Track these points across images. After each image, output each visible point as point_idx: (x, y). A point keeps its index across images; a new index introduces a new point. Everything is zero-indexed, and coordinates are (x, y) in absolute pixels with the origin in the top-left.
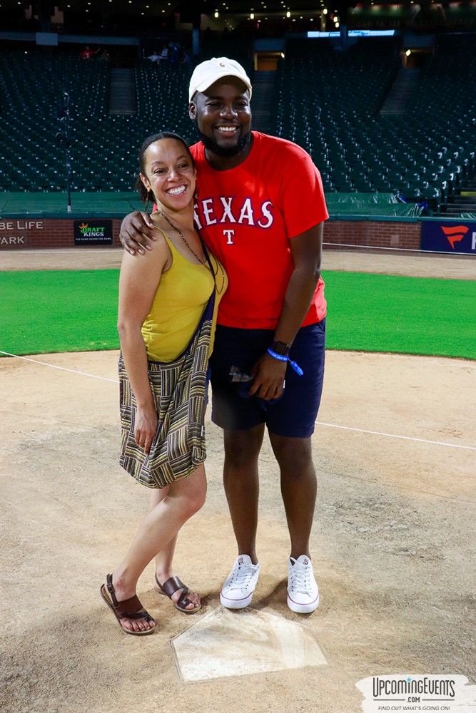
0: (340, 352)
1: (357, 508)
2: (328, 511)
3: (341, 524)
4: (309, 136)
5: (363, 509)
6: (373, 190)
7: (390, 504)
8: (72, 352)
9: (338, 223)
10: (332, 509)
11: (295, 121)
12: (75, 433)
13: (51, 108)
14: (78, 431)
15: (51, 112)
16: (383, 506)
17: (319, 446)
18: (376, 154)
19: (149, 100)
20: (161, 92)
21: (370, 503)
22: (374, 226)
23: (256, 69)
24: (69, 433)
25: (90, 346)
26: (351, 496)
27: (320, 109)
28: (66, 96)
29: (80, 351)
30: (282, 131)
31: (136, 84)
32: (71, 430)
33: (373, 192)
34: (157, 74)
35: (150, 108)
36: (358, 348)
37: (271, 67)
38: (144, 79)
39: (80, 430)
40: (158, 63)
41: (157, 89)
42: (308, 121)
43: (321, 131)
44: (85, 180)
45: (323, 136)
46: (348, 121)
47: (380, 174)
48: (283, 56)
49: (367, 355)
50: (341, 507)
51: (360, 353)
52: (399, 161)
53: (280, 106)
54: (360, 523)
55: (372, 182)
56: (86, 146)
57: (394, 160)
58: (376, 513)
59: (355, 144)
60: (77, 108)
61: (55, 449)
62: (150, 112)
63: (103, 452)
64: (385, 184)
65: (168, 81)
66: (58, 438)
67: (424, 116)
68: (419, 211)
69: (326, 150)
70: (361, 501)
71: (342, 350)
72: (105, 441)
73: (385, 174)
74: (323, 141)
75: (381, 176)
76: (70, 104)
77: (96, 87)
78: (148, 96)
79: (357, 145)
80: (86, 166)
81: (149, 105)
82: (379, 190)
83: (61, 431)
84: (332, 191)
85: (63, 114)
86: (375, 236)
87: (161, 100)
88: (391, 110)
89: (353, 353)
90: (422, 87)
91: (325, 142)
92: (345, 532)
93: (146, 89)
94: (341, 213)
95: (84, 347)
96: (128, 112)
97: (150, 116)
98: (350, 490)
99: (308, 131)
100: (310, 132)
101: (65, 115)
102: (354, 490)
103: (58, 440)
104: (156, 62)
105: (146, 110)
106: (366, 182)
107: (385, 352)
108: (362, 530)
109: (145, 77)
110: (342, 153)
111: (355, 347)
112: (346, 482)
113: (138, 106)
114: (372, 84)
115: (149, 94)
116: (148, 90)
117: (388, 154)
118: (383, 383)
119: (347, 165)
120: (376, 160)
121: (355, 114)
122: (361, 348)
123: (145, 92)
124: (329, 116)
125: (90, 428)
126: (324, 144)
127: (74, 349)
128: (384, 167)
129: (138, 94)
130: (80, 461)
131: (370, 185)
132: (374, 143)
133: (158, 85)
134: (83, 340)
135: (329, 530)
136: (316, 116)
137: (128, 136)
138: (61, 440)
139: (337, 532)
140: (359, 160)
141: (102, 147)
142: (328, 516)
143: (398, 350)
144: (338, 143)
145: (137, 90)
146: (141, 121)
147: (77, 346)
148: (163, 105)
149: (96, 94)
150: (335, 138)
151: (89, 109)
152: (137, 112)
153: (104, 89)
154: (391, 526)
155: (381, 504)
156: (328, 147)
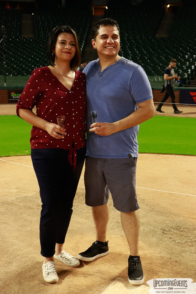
1: (172, 231)
2: (158, 232)
3: (167, 239)
5: (175, 231)
6: (154, 74)
7: (188, 229)
8: (18, 156)
10: (160, 231)
12: (27, 197)
14: (28, 195)
16: (185, 230)
17: (148, 200)
18: (155, 56)
20: (47, 26)
21: (178, 228)
22: (156, 92)
23: (94, 14)
24: (24, 196)
25: (26, 153)
26: (168, 225)
27: (126, 35)
28: (3, 28)
29: (21, 156)
31: (34, 22)
32: (25, 195)
33: (154, 75)
34: (45, 17)
35: (42, 34)
36: (158, 152)
37: (101, 13)
41: (45, 24)
43: (127, 45)
44: (11, 70)
45: (128, 48)
46: (141, 40)
47: (157, 66)
48: (107, 8)
49: (163, 155)
50: (165, 230)
52: (166, 60)
54: (175, 238)
55: (154, 70)
56: (11, 53)
57: (164, 59)
58: (182, 233)
59: (144, 52)
60: (5, 34)
61: (19, 204)
62: (42, 36)
64: (160, 71)
65: (51, 21)
67: (177, 37)
68: (177, 84)
70: (174, 227)
71: (150, 153)
73: (160, 66)
75: (158, 68)
77: (14, 23)
78: (41, 28)
79: (145, 52)
80: (12, 63)
81: (42, 32)
82: (157, 75)
83: (20, 195)
86: (157, 97)
87: (47, 30)
88: (161, 34)
89: (156, 155)
90: (176, 23)
91: (130, 51)
92: (169, 243)
95: (23, 153)
96: (31, 36)
98: (167, 222)
102: (169, 222)
103: (19, 200)
106: (151, 70)
107: (172, 154)
108: (177, 241)
109: (38, 18)
110: (138, 56)
112: (165, 218)
113: (36, 33)
114: (151, 22)
115: (41, 27)
116: (41, 25)
117: (161, 56)
118: (173, 169)
119: (141, 62)
120: (155, 60)
121: (144, 37)
122: (160, 152)
123: (39, 26)
124: (131, 38)
125: (34, 194)
126: (129, 52)
127: (18, 154)
128: (159, 63)
129: (36, 27)
130: (32, 210)
131: (153, 72)
132: (153, 51)
133: (46, 22)
134: (22, 150)
135: (161, 241)
136: (125, 38)
137: (32, 48)
138: (21, 200)
139: (165, 243)
140: (147, 60)
141: (19, 53)
142: (159, 235)
143: (177, 153)
144: (136, 51)
145: (35, 25)
146: (38, 40)
147: (20, 153)
148: (48, 32)
149: (15, 27)
150: (135, 49)
151: (12, 34)
152: (36, 36)
153: (19, 24)
154: (191, 240)
155: (184, 228)
156: (131, 53)
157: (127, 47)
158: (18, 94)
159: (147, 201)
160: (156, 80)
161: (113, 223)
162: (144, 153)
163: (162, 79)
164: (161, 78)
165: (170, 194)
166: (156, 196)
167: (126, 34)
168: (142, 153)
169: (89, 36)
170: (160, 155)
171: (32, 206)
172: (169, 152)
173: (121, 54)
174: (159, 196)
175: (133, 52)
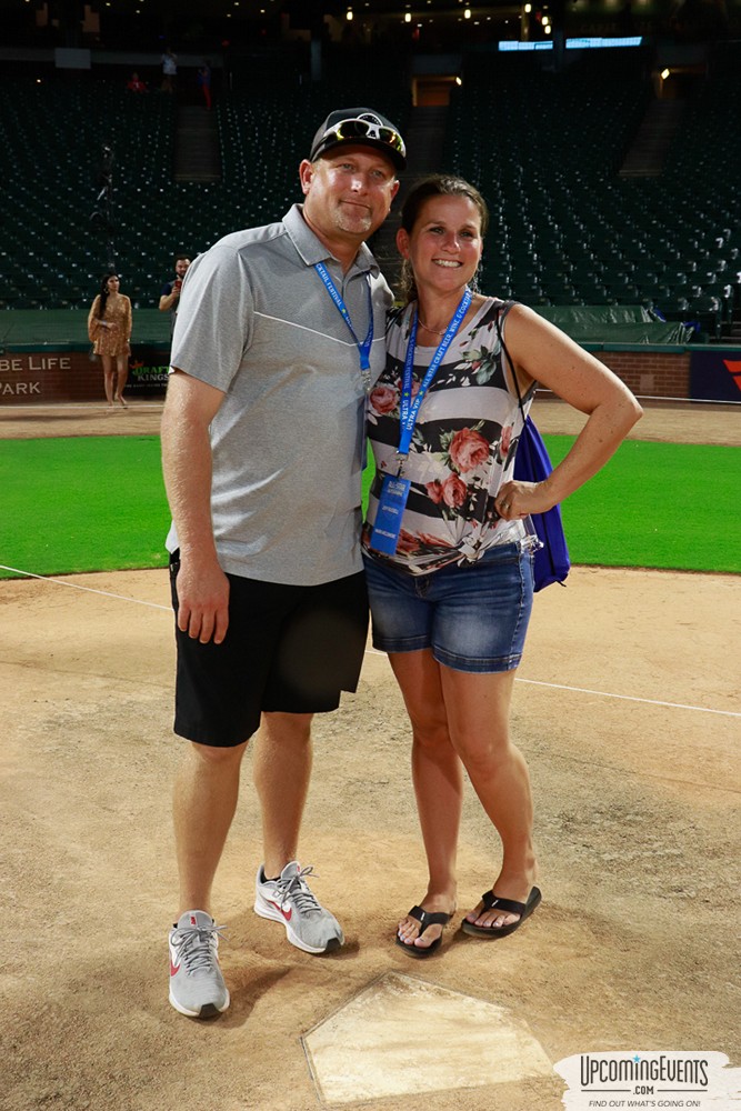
1: (598, 821)
2: (550, 826)
3: (573, 847)
5: (607, 824)
6: (610, 300)
7: (652, 815)
8: (126, 570)
10: (557, 823)
12: (135, 703)
13: (81, 171)
14: (140, 700)
15: (81, 178)
16: (639, 818)
17: (533, 721)
18: (614, 241)
19: (240, 157)
20: (259, 144)
21: (617, 813)
23: (415, 104)
24: (124, 702)
25: (153, 561)
26: (587, 802)
27: (521, 169)
28: (107, 152)
29: (138, 569)
31: (219, 131)
32: (128, 698)
33: (610, 304)
34: (253, 114)
35: (243, 171)
36: (590, 560)
37: (440, 100)
38: (232, 123)
41: (254, 138)
42: (501, 188)
43: (524, 204)
44: (137, 289)
45: (526, 213)
46: (568, 187)
47: (620, 275)
48: (459, 81)
50: (572, 819)
52: (652, 252)
54: (603, 847)
55: (608, 288)
56: (139, 234)
57: (644, 251)
58: (628, 830)
59: (578, 226)
60: (123, 172)
61: (104, 728)
62: (242, 177)
64: (630, 290)
65: (272, 126)
66: (108, 710)
67: (692, 178)
68: (685, 334)
69: (531, 235)
70: (604, 810)
73: (630, 274)
74: (527, 221)
75: (623, 278)
76: (113, 165)
77: (154, 136)
78: (239, 151)
79: (582, 227)
80: (140, 265)
81: (241, 165)
82: (620, 301)
83: (112, 699)
87: (259, 157)
88: (638, 168)
89: (583, 569)
90: (688, 131)
91: (530, 223)
92: (578, 860)
93: (236, 138)
95: (144, 562)
96: (206, 177)
97: (242, 183)
98: (584, 793)
100: (504, 206)
102: (591, 792)
103: (107, 714)
105: (237, 174)
106: (598, 287)
107: (636, 567)
108: (607, 857)
109: (233, 120)
110: (558, 240)
111: (587, 560)
112: (579, 780)
113: (224, 167)
114: (606, 126)
115: (241, 147)
116: (239, 141)
117: (634, 241)
118: (633, 618)
119: (566, 260)
120: (614, 252)
121: (578, 176)
122: (597, 560)
123: (235, 144)
124: (536, 181)
125: (159, 694)
126: (528, 226)
127: (127, 566)
128: (627, 263)
129: (223, 147)
130: (144, 747)
131: (605, 292)
132: (610, 223)
133: (255, 132)
134: (143, 550)
135: (553, 856)
136: (515, 181)
137: (207, 215)
138: (112, 714)
139: (566, 860)
140: (586, 252)
141: (164, 234)
142: (550, 835)
143: (656, 564)
144: (551, 224)
145: (222, 141)
146: (229, 191)
147: (134, 561)
148: (263, 164)
149: (155, 149)
150: (547, 216)
151: (144, 172)
152: (222, 177)
153: (167, 140)
154: (655, 851)
155: (637, 814)
156: (534, 231)
157: (520, 211)
158: (154, 369)
159: (527, 723)
160: (615, 321)
161: (403, 796)
163: (633, 315)
164: (630, 314)
165: (608, 700)
166: (561, 705)
167: (519, 169)
170: (598, 569)
171: (148, 734)
172: (629, 561)
173: (501, 233)
174: (572, 707)
175: (542, 227)
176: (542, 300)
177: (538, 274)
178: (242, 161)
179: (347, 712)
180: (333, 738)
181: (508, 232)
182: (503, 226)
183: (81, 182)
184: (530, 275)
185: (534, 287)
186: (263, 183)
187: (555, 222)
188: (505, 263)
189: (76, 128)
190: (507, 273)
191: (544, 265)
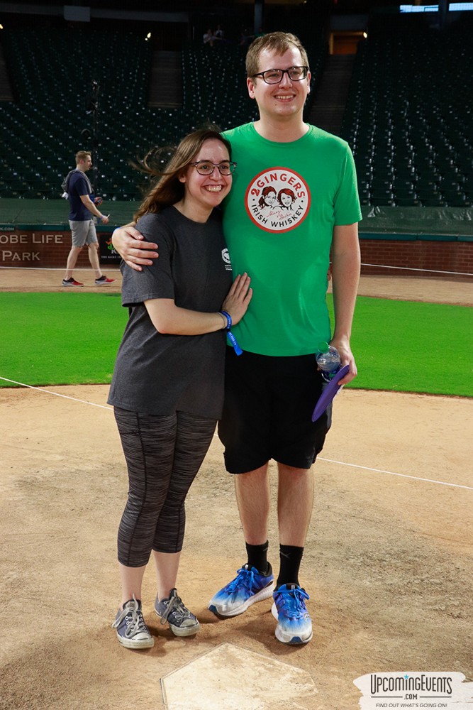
0: (398, 394)
1: (388, 560)
4: (391, 137)
5: (393, 561)
7: (426, 558)
8: (86, 384)
9: (420, 244)
11: (375, 118)
12: (80, 471)
13: (78, 98)
14: (84, 469)
15: (78, 103)
16: (417, 559)
17: (355, 494)
19: (197, 90)
20: (212, 81)
21: (403, 556)
22: (464, 248)
23: (331, 52)
24: (73, 470)
25: (106, 379)
26: (383, 547)
27: (408, 103)
28: (95, 85)
29: (95, 384)
30: (358, 130)
32: (77, 468)
33: (468, 206)
34: (208, 58)
35: (198, 100)
37: (349, 50)
38: (193, 65)
39: (86, 467)
40: (211, 45)
41: (208, 76)
42: (391, 117)
43: (408, 130)
44: (115, 186)
45: (409, 137)
46: (442, 117)
48: (365, 35)
49: (430, 398)
51: (422, 396)
53: (357, 99)
56: (119, 146)
58: (408, 566)
60: (109, 99)
61: (57, 487)
62: (198, 106)
63: (110, 491)
65: (222, 67)
66: (62, 475)
69: (411, 153)
70: (393, 552)
71: (400, 391)
72: (113, 480)
74: (409, 142)
76: (99, 96)
77: (134, 73)
78: (197, 86)
80: (118, 169)
81: (198, 96)
83: (65, 468)
84: (416, 205)
85: (91, 108)
86: (465, 260)
87: (212, 91)
91: (411, 144)
93: (195, 76)
94: (424, 231)
95: (99, 379)
96: (172, 105)
97: (198, 110)
98: (382, 541)
99: (390, 130)
100: (392, 131)
101: (94, 108)
102: (387, 541)
103: (60, 477)
104: (208, 43)
105: (194, 103)
109: (193, 61)
110: (432, 158)
111: (417, 389)
113: (184, 98)
115: (198, 83)
116: (197, 78)
118: (442, 430)
119: (437, 172)
121: (451, 109)
123: (193, 81)
124: (418, 112)
126: (410, 146)
127: (89, 382)
129: (185, 82)
133: (210, 72)
134: (100, 372)
136: (402, 112)
138: (64, 478)
140: (452, 167)
141: (138, 146)
144: (427, 145)
145: (184, 78)
146: (187, 115)
147: (93, 379)
148: (214, 96)
149: (134, 83)
150: (424, 139)
151: (125, 100)
152: (183, 105)
153: (144, 76)
154: (422, 580)
155: (415, 556)
156: (414, 150)
159: (351, 495)
162: (386, 390)
166: (377, 484)
167: (406, 103)
168: (381, 390)
169: (314, 106)
170: (425, 396)
173: (389, 151)
174: (385, 486)
175: (420, 147)
176: (416, 202)
177: (415, 183)
178: (198, 93)
179: (226, 483)
180: (214, 499)
181: (394, 151)
182: (390, 146)
183: (78, 106)
184: (408, 183)
185: (411, 192)
186: (213, 111)
187: (430, 144)
188: (389, 174)
189: (77, 66)
190: (391, 181)
191: (419, 175)
